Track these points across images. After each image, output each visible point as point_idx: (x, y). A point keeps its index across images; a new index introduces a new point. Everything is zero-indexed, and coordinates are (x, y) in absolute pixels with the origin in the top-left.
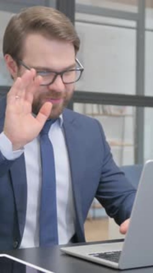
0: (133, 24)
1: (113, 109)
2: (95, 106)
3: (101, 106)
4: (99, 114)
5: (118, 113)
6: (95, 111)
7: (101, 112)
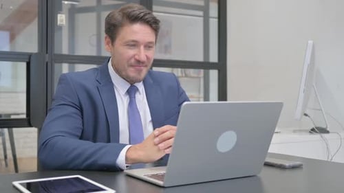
0: (201, 13)
1: (191, 72)
2: (179, 70)
3: (183, 70)
4: (182, 77)
5: (196, 75)
6: (180, 74)
7: (184, 75)
